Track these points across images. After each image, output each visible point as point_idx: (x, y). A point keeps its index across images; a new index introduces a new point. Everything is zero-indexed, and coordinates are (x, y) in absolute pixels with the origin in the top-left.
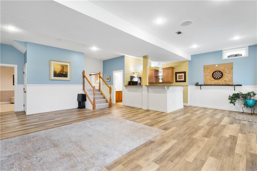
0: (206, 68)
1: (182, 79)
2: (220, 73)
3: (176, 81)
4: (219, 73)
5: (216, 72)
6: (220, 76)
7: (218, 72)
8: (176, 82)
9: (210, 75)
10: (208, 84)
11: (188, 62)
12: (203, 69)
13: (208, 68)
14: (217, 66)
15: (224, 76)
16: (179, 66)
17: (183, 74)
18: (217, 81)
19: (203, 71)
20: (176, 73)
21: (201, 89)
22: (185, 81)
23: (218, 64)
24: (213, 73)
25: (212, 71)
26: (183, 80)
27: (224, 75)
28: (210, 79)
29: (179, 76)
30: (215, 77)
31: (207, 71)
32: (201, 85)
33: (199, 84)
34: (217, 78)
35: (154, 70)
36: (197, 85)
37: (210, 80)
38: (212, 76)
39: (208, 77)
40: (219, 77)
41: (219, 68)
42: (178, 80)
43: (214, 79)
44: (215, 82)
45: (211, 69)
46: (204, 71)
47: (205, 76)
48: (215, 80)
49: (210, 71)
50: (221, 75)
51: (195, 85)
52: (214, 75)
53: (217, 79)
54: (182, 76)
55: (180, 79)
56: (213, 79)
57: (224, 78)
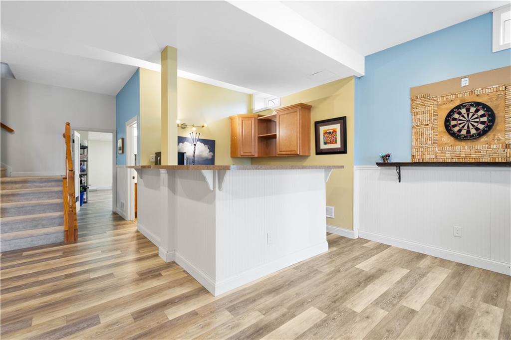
0: (419, 97)
1: (336, 143)
2: (481, 112)
3: (319, 152)
4: (477, 111)
5: (463, 111)
6: (481, 127)
7: (473, 109)
8: (317, 153)
9: (435, 123)
10: (427, 158)
11: (353, 81)
12: (409, 101)
13: (427, 97)
14: (465, 82)
15: (499, 125)
16: (325, 99)
17: (337, 127)
18: (466, 147)
19: (409, 108)
20: (318, 124)
21: (400, 181)
22: (343, 150)
23: (473, 75)
24: (449, 115)
25: (444, 106)
26: (338, 145)
27: (498, 120)
28: (436, 138)
29: (325, 133)
30: (460, 131)
31: (423, 109)
32: (399, 165)
33: (393, 160)
34: (468, 132)
35: (255, 119)
36: (385, 162)
37: (436, 145)
38: (443, 129)
39: (429, 132)
40: (477, 129)
41: (478, 91)
42: (323, 146)
43: (452, 138)
44: (457, 153)
45: (440, 99)
46: (412, 108)
47: (417, 130)
48: (458, 143)
49: (436, 108)
50: (485, 119)
51: (379, 164)
52: (453, 123)
53: (469, 137)
54: (335, 131)
55: (328, 143)
56: (447, 139)
57: (499, 131)
